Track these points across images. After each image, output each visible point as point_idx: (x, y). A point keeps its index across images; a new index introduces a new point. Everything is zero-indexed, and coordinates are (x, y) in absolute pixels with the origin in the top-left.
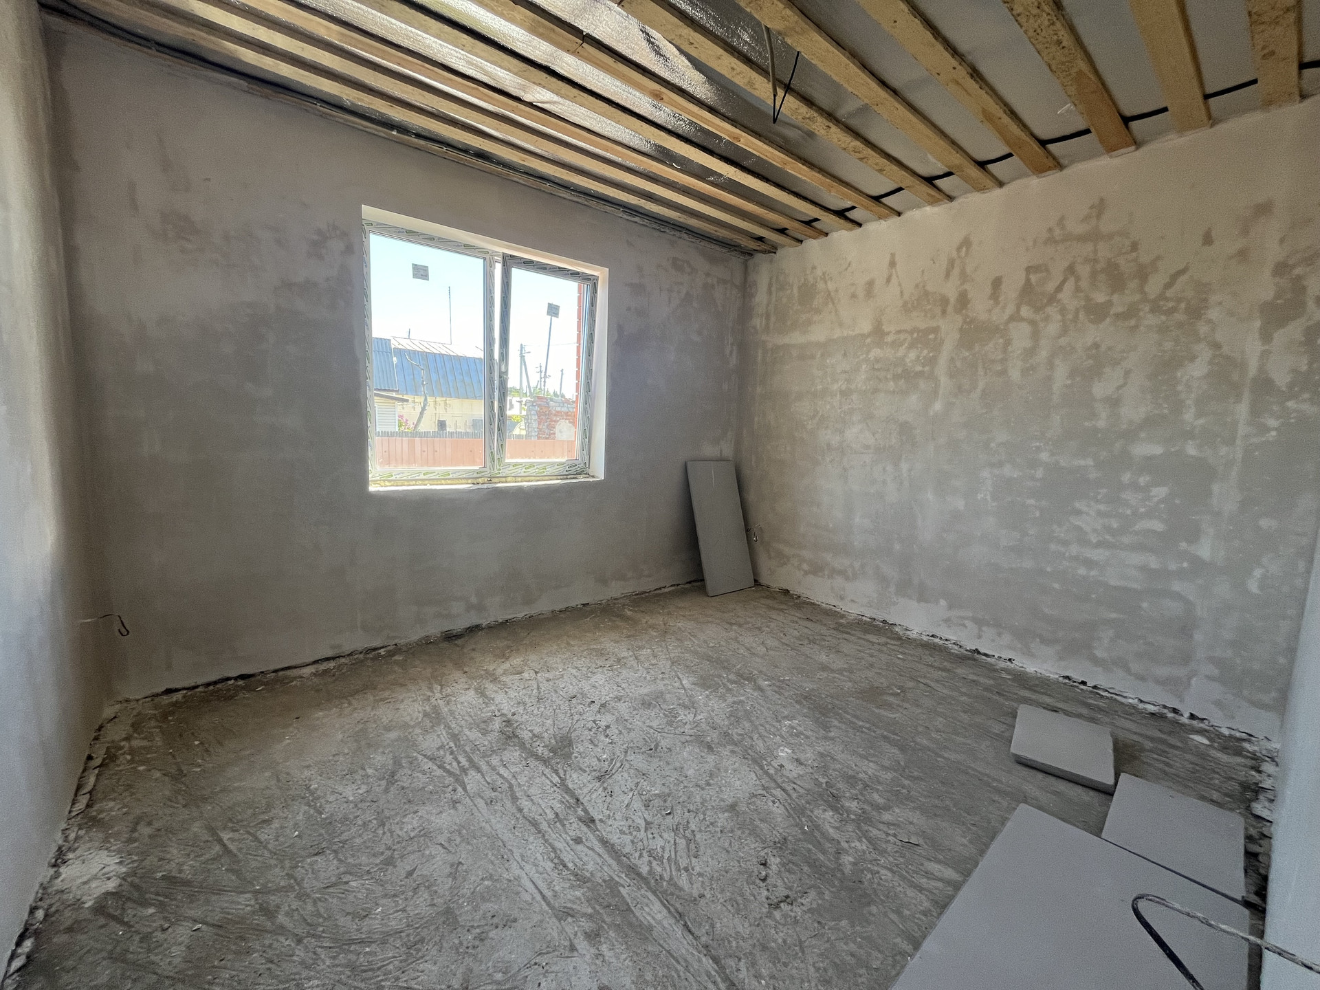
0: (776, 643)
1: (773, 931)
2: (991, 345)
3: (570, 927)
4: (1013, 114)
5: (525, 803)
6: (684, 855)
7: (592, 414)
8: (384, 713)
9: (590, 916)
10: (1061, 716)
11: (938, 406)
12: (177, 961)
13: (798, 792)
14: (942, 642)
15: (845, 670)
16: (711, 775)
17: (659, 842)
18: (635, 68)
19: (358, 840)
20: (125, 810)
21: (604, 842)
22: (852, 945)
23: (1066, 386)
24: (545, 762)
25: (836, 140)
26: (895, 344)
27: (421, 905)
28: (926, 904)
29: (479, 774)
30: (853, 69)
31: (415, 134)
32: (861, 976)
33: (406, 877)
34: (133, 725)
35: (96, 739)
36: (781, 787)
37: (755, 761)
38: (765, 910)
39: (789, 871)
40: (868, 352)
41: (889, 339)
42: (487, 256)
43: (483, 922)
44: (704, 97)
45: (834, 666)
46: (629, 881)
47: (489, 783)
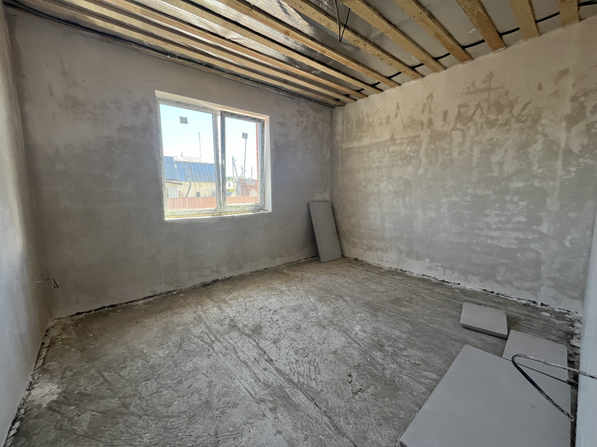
0: (353, 282)
1: (355, 404)
2: (444, 142)
3: (263, 406)
4: (449, 35)
5: (240, 354)
6: (314, 373)
7: (265, 182)
8: (176, 319)
9: (272, 402)
10: (482, 307)
11: (421, 171)
12: (85, 428)
13: (364, 344)
14: (428, 278)
15: (384, 291)
16: (325, 339)
17: (302, 368)
18: (276, 20)
19: (165, 374)
20: (60, 365)
21: (277, 370)
22: (391, 408)
23: (479, 158)
24: (249, 336)
25: (369, 51)
26: (401, 144)
27: (195, 400)
28: (424, 390)
29: (220, 343)
30: (375, 16)
31: (178, 57)
32: (395, 421)
33: (188, 388)
34: (63, 329)
35: (46, 335)
36: (357, 343)
37: (344, 332)
38: (351, 396)
39: (362, 378)
40: (388, 149)
41: (398, 142)
42: (214, 112)
43: (223, 406)
44: (308, 33)
45: (379, 290)
46: (289, 386)
47: (224, 347)
